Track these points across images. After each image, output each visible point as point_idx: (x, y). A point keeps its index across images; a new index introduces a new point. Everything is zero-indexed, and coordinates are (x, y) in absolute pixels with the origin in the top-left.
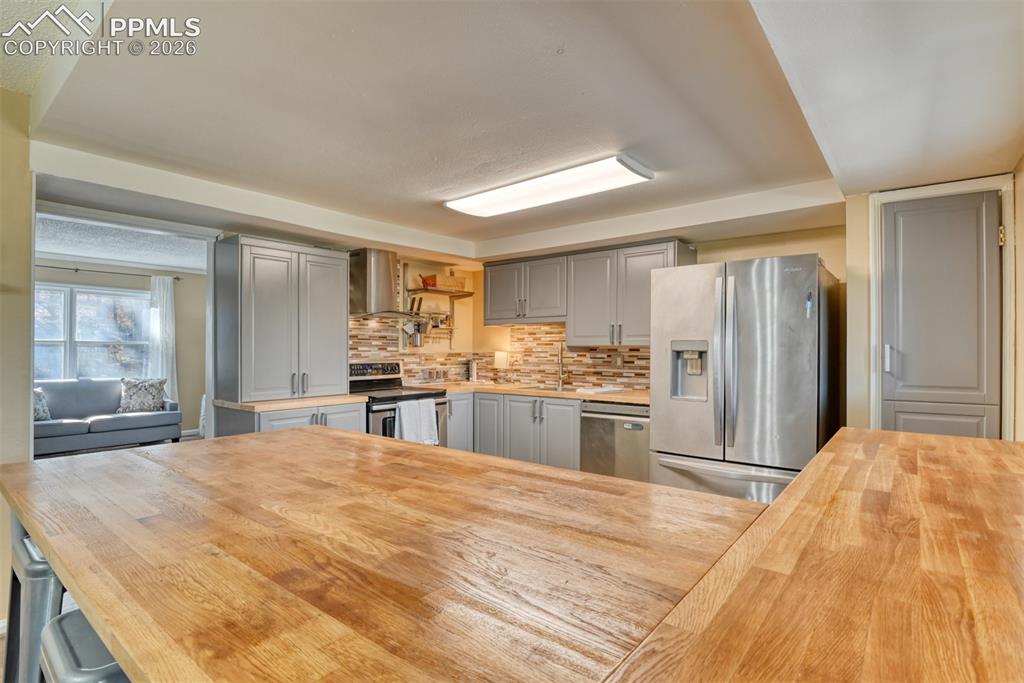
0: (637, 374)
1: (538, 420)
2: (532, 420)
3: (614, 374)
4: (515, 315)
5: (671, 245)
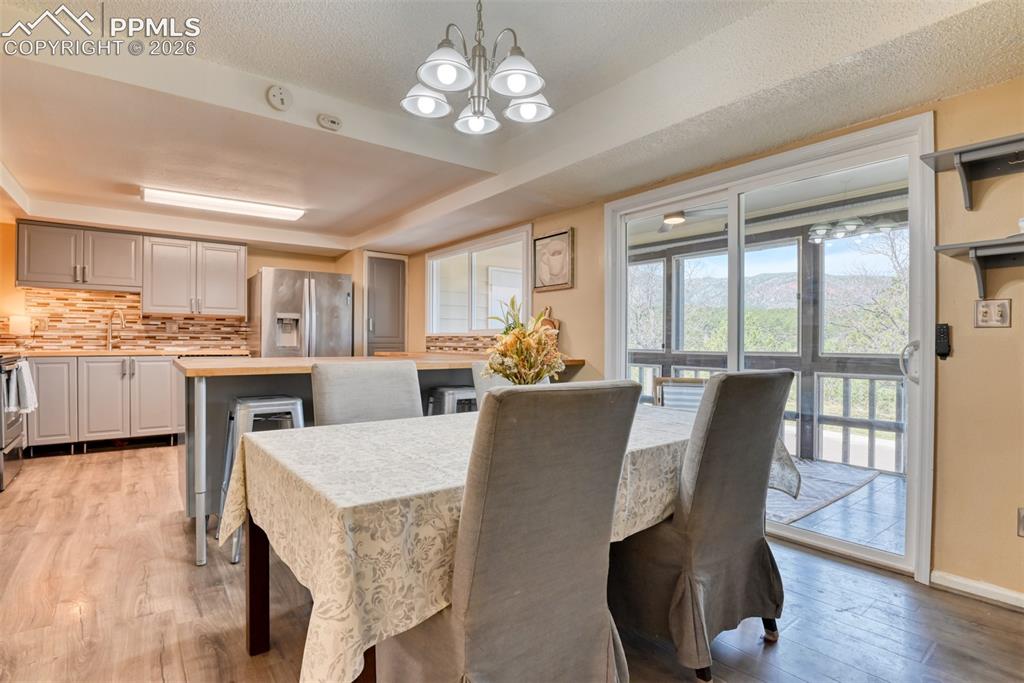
0: (191, 338)
1: (127, 376)
2: (120, 376)
3: (169, 338)
4: (70, 280)
5: (243, 248)
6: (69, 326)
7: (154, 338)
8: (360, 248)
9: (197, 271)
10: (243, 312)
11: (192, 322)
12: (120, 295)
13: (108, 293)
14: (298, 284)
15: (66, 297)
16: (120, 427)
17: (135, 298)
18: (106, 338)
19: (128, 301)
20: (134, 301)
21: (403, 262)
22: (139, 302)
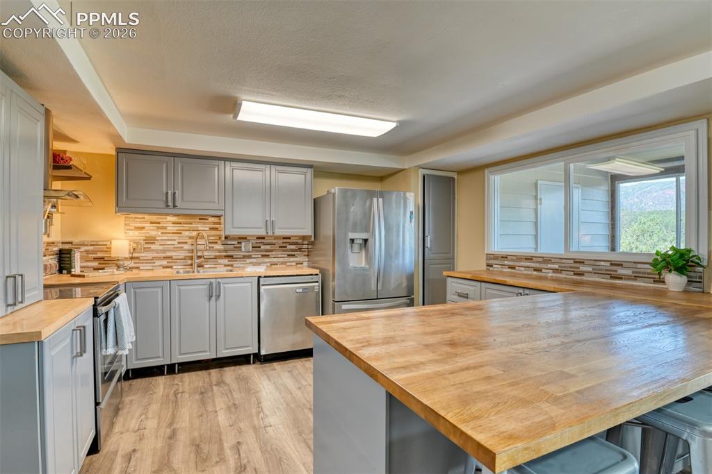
0: (262, 256)
1: (214, 298)
2: (207, 298)
3: (244, 257)
4: (163, 205)
5: (310, 170)
6: (161, 248)
7: (232, 256)
8: (416, 167)
9: (269, 194)
10: (309, 231)
11: (263, 241)
12: (203, 218)
13: (193, 216)
14: (368, 203)
15: (158, 221)
16: (207, 349)
17: (216, 220)
18: (192, 258)
19: (210, 223)
20: (215, 223)
21: (454, 178)
22: (219, 223)
